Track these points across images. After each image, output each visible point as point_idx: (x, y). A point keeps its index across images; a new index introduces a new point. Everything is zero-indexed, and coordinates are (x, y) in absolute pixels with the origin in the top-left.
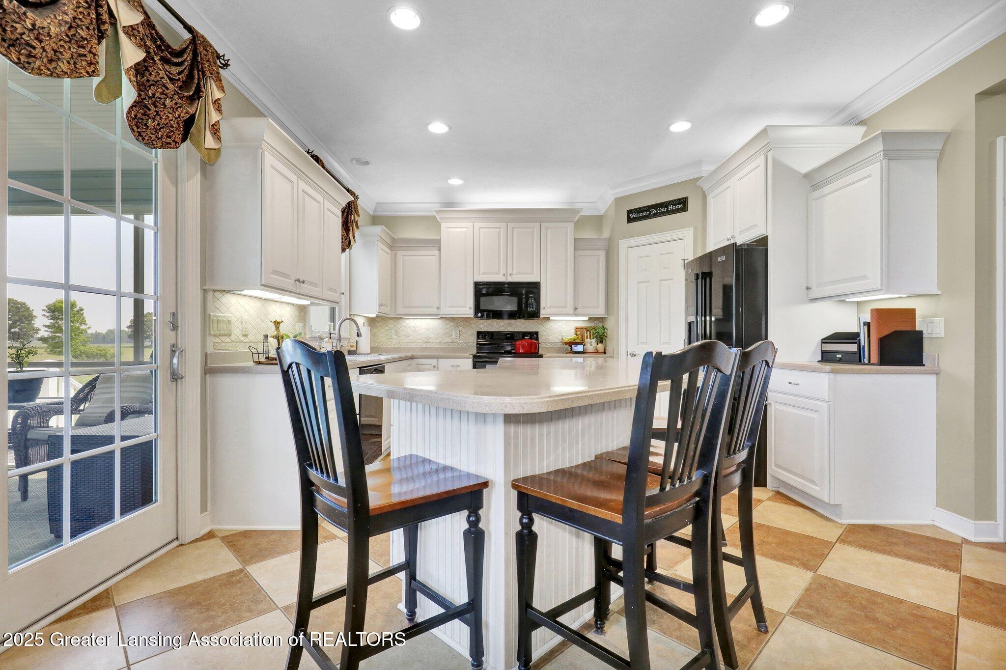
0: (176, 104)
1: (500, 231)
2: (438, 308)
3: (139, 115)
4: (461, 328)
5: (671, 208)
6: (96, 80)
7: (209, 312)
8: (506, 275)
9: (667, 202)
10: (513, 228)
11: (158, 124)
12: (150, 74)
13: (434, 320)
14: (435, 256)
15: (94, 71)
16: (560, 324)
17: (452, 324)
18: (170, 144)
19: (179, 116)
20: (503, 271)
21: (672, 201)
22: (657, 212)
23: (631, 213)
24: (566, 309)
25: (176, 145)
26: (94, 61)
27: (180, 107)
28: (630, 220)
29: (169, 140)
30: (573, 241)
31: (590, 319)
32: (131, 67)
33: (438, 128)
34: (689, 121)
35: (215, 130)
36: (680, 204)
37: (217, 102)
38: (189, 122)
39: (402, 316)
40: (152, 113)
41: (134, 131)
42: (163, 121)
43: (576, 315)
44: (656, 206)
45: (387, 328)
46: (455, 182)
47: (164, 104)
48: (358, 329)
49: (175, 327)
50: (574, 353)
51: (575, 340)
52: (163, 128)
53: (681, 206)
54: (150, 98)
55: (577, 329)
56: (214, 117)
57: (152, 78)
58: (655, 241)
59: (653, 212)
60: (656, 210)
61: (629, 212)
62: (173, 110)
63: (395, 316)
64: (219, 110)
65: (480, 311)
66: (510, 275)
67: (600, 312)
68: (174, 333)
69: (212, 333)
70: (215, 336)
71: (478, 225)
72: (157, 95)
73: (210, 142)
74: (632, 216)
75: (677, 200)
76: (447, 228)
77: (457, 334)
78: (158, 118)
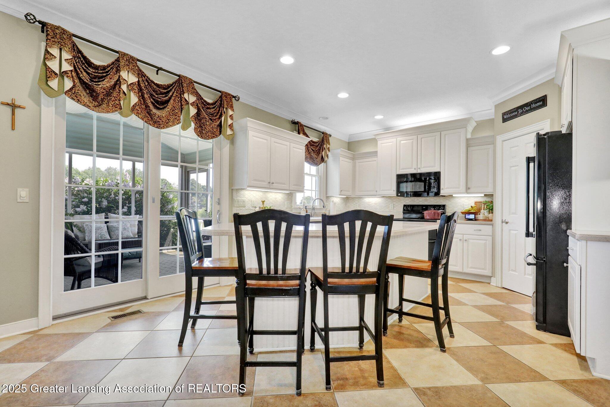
0: (210, 123)
1: (413, 141)
2: (376, 191)
3: (200, 130)
4: (395, 203)
5: (534, 106)
6: (181, 124)
7: (234, 198)
8: (416, 169)
9: (530, 101)
10: (421, 138)
11: (206, 132)
12: (201, 116)
13: (379, 198)
14: (375, 161)
15: (179, 122)
16: (463, 199)
17: (390, 200)
18: (214, 136)
19: (212, 127)
20: (415, 166)
21: (534, 100)
22: (523, 111)
23: (504, 115)
24: (460, 189)
25: (217, 136)
26: (179, 119)
27: (212, 124)
28: (504, 120)
29: (214, 135)
30: (465, 141)
31: (485, 195)
32: (193, 116)
33: (343, 95)
34: (509, 45)
35: (231, 126)
36: (539, 101)
37: (231, 116)
38: (220, 125)
39: (361, 197)
40: (204, 128)
41: (199, 136)
42: (207, 130)
43: (468, 193)
44: (521, 107)
45: (354, 203)
46: (379, 117)
47: (206, 124)
48: (324, 204)
49: (219, 204)
50: (467, 220)
51: (469, 210)
52: (208, 132)
53: (541, 103)
54: (202, 123)
55: (476, 203)
56: (230, 122)
57: (202, 117)
58: (521, 134)
59: (520, 111)
60: (523, 110)
61: (504, 114)
62: (210, 125)
63: (355, 197)
64: (232, 119)
65: (400, 193)
66: (419, 168)
67: (489, 191)
68: (219, 206)
69: (235, 206)
70: (237, 207)
71: (399, 139)
72: (204, 122)
73: (229, 132)
74: (505, 117)
75: (538, 99)
76: (381, 144)
77: (393, 207)
78: (206, 129)
